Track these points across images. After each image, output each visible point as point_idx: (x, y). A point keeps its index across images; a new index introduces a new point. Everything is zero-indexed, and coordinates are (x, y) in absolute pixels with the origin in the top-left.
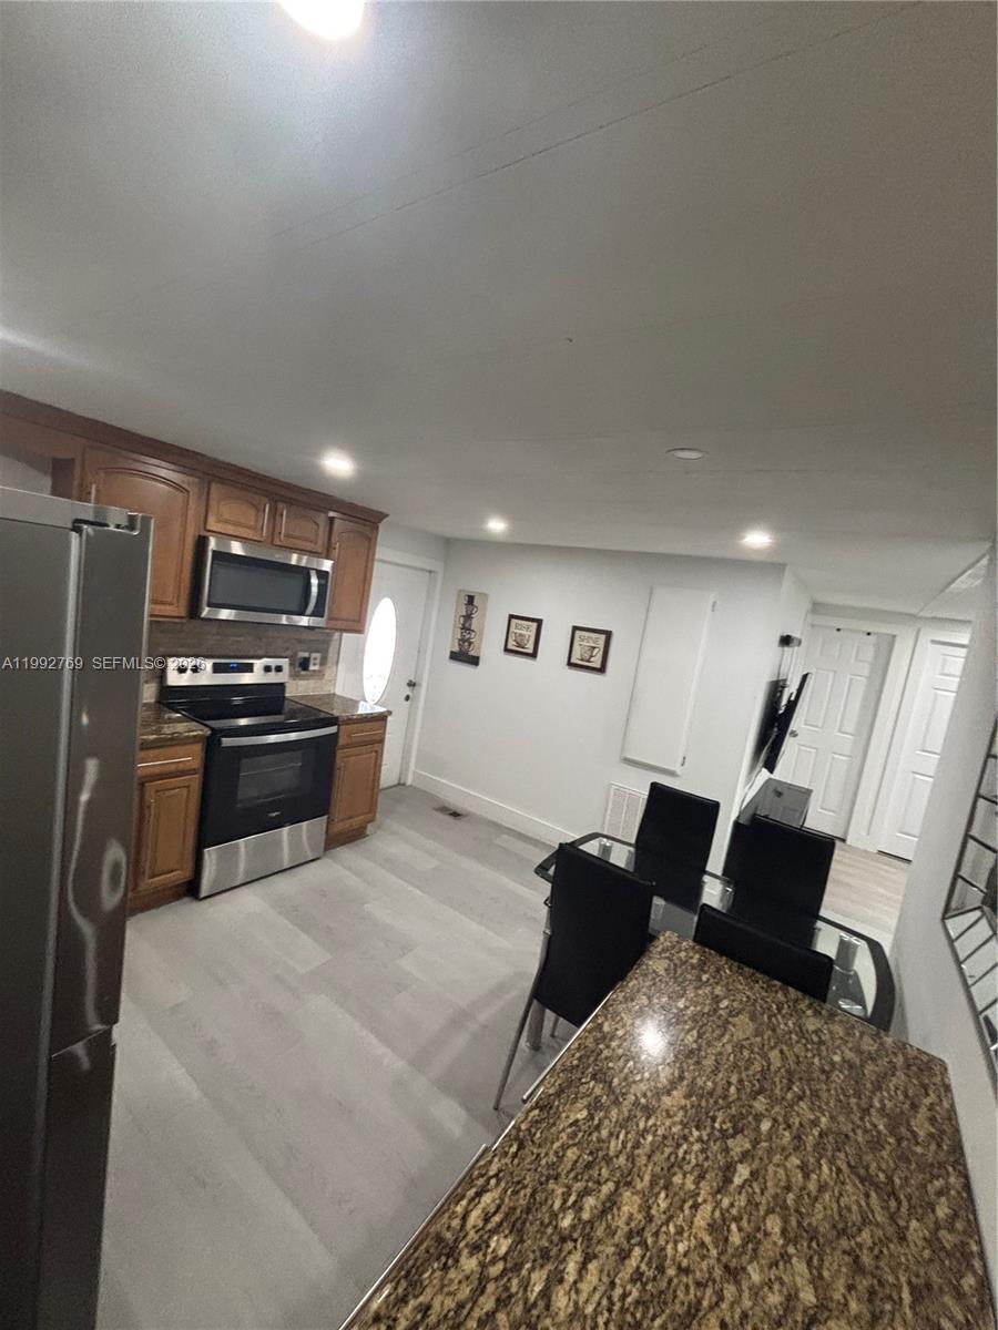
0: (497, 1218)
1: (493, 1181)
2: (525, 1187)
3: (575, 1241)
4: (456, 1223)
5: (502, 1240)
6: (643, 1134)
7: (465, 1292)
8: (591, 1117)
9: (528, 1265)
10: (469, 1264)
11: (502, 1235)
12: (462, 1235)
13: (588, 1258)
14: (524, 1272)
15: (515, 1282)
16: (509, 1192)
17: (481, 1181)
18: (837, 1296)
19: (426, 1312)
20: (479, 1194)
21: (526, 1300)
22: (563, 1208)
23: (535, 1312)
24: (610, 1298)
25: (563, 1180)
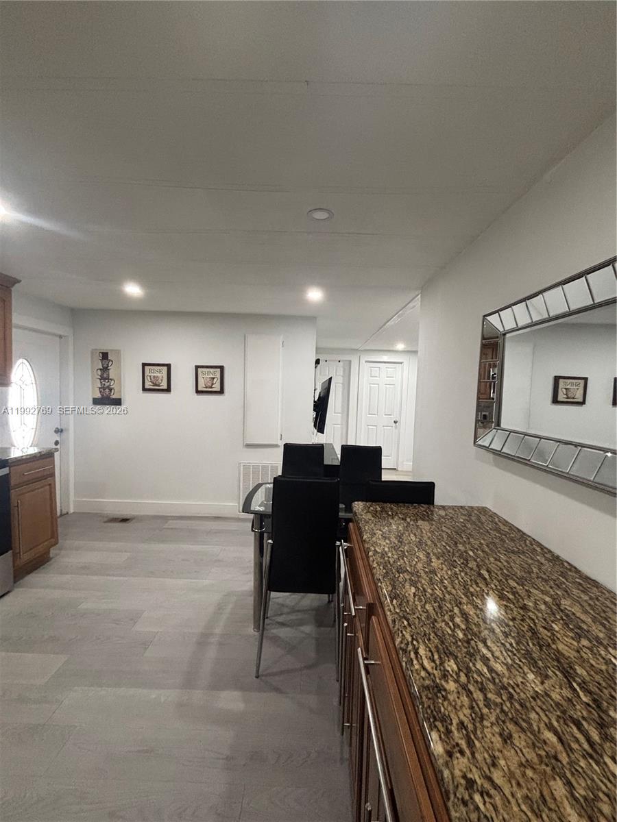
0: (436, 657)
1: (415, 642)
2: (430, 634)
3: (472, 639)
4: (423, 674)
5: (449, 663)
6: (442, 582)
7: (465, 700)
8: (416, 587)
9: (471, 665)
10: (451, 686)
11: (447, 662)
12: (432, 676)
13: (484, 642)
14: (473, 668)
15: (475, 676)
16: (427, 642)
17: (410, 647)
18: (553, 593)
19: (464, 726)
20: (416, 653)
21: (489, 679)
22: (453, 631)
23: (497, 681)
24: (509, 650)
25: (439, 620)
